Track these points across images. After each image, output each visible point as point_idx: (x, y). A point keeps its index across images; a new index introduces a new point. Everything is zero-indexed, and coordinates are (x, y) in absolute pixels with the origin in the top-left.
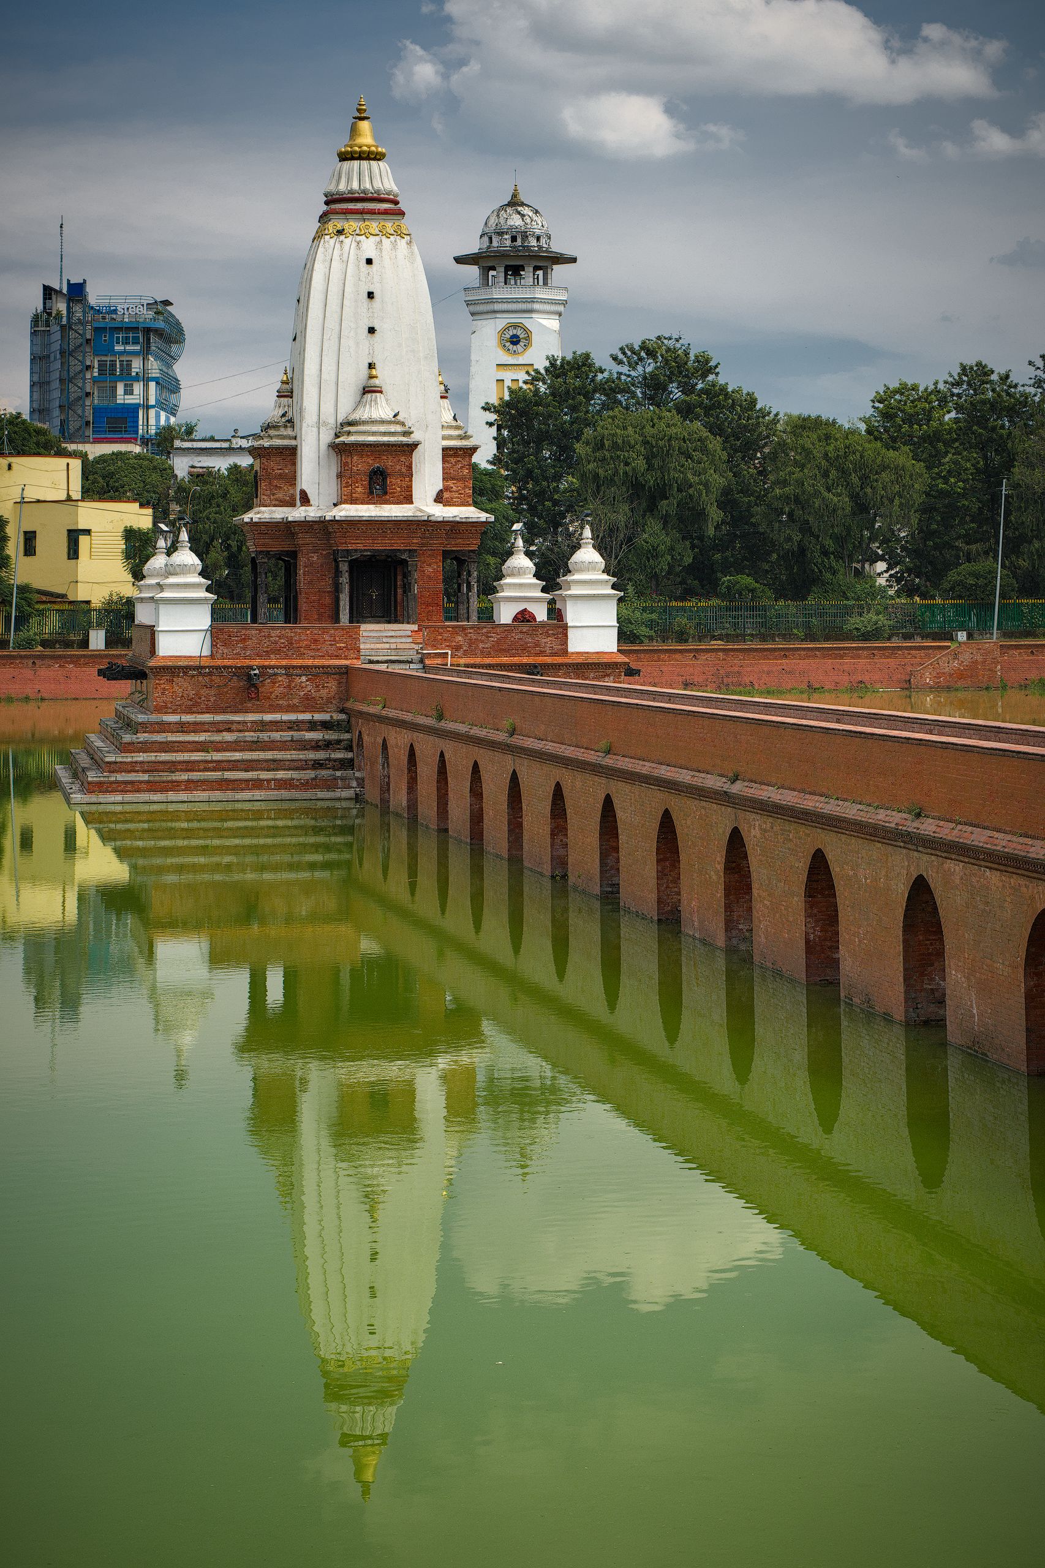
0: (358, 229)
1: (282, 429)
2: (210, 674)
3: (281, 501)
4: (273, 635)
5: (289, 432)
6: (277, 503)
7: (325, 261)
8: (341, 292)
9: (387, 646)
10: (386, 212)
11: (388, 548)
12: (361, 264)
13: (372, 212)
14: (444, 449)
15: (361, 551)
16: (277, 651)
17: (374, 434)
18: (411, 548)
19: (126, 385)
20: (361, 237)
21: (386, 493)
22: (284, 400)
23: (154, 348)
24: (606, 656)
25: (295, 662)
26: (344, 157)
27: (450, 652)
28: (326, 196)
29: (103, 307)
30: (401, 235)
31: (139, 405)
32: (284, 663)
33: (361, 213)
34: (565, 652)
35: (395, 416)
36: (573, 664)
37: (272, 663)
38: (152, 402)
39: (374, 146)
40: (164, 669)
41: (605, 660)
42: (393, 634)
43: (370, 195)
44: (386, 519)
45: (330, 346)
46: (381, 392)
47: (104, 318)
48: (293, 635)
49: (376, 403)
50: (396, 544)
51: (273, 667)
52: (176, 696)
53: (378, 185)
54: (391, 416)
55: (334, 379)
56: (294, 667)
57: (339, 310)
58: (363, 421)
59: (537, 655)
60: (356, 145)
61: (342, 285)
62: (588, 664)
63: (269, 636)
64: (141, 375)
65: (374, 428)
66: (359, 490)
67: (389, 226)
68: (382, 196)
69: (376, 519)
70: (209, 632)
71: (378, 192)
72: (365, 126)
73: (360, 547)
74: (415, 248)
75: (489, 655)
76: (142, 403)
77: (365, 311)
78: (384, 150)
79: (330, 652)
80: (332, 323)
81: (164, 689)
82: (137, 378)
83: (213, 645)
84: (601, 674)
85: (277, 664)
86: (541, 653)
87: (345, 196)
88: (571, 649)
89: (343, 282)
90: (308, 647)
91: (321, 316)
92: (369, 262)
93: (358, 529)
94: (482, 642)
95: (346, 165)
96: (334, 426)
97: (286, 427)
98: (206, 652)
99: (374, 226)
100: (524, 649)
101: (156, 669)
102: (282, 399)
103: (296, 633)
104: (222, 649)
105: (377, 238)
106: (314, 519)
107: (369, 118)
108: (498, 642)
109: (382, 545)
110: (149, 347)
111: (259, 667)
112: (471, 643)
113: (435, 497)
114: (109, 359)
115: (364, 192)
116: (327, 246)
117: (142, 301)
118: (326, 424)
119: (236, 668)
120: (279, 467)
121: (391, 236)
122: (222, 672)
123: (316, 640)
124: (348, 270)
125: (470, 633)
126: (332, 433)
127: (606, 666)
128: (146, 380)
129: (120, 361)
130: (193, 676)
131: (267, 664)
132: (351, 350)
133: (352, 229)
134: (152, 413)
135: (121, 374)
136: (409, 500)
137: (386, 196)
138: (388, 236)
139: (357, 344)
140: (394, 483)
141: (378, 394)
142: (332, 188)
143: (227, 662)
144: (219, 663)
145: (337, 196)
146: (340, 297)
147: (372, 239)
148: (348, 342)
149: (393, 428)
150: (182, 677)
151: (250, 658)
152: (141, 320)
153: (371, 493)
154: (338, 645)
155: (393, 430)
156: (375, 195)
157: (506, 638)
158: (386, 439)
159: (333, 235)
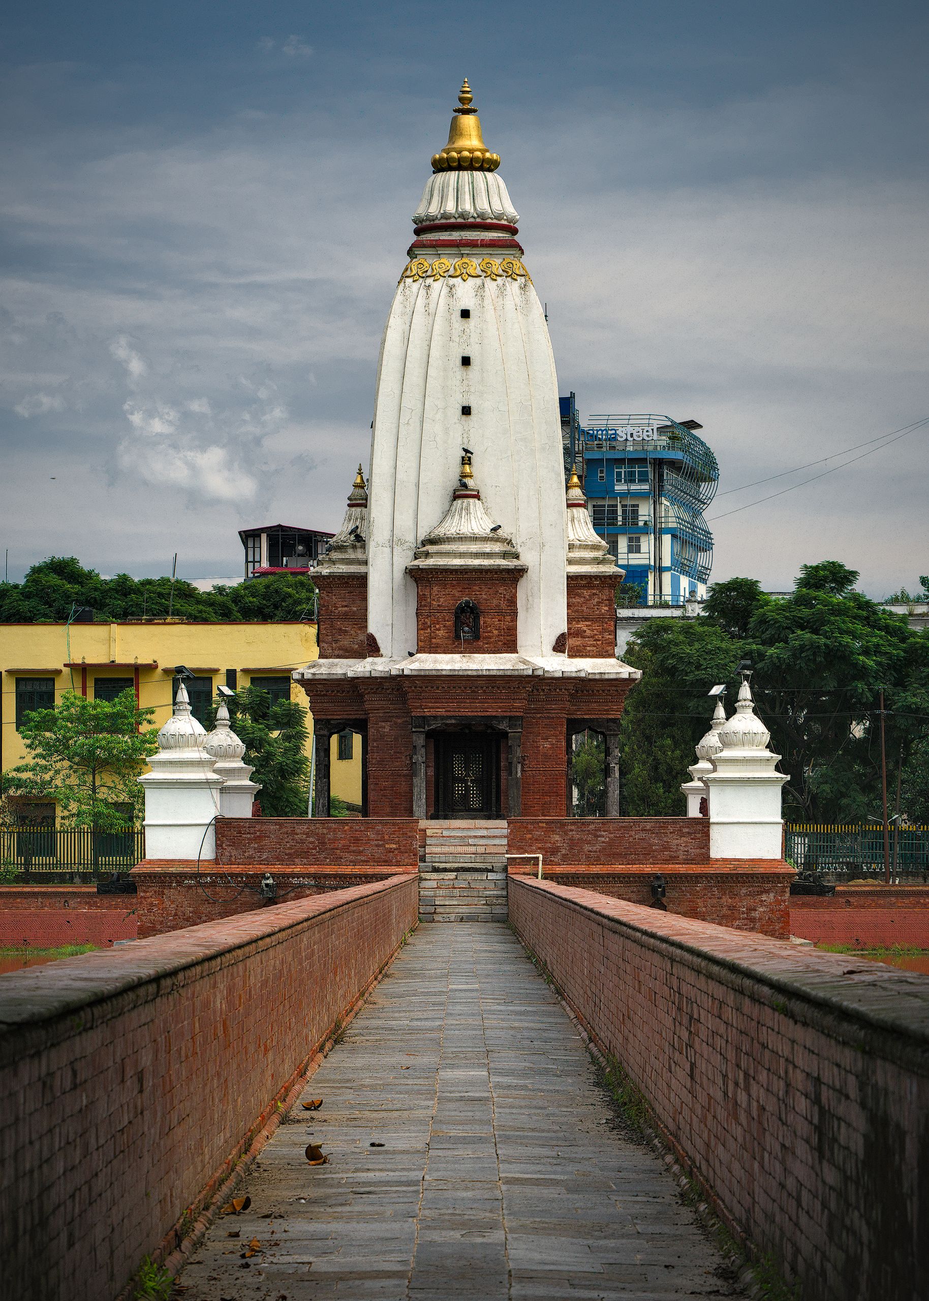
0: (452, 269)
1: (350, 551)
2: (213, 884)
3: (346, 650)
4: (299, 831)
5: (359, 555)
6: (341, 652)
7: (403, 314)
8: (425, 357)
9: (473, 849)
10: (493, 244)
11: (479, 714)
12: (453, 317)
13: (473, 244)
14: (570, 578)
15: (443, 718)
16: (304, 854)
17: (462, 555)
18: (512, 714)
19: (630, 540)
20: (455, 280)
21: (477, 637)
22: (357, 511)
23: (670, 487)
24: (764, 864)
25: (328, 870)
26: (441, 166)
27: (541, 856)
28: (415, 223)
29: (597, 431)
30: (512, 276)
31: (649, 566)
32: (312, 870)
33: (458, 246)
34: (705, 858)
35: (494, 530)
36: (717, 875)
37: (297, 870)
38: (667, 562)
39: (479, 150)
40: (150, 877)
41: (762, 870)
42: (484, 833)
43: (471, 220)
44: (475, 673)
45: (409, 433)
46: (477, 497)
47: (600, 446)
48: (325, 831)
49: (468, 513)
50: (493, 709)
51: (298, 876)
52: (167, 914)
53: (483, 205)
54: (488, 531)
55: (413, 479)
56: (326, 876)
57: (422, 383)
58: (448, 538)
59: (667, 861)
60: (454, 150)
61: (427, 348)
62: (738, 875)
63: (294, 833)
64: (651, 524)
65: (463, 547)
66: (441, 633)
67: (497, 264)
68: (489, 221)
69: (461, 673)
70: (211, 828)
71: (482, 215)
72: (469, 122)
73: (441, 712)
74: (532, 293)
75: (598, 861)
76: (652, 563)
77: (458, 383)
78: (495, 156)
79: (377, 856)
80: (411, 400)
81: (151, 904)
82: (645, 530)
83: (219, 845)
84: (756, 889)
85: (304, 871)
86: (673, 859)
87: (437, 222)
88: (713, 855)
89: (427, 343)
90: (346, 849)
91: (398, 392)
92: (465, 314)
93: (438, 688)
94: (589, 843)
95: (441, 176)
96: (413, 546)
97: (354, 547)
98: (208, 853)
99: (475, 264)
100: (647, 854)
101: (140, 877)
102: (353, 509)
103: (329, 829)
104: (228, 850)
105: (478, 281)
106: (383, 675)
107: (474, 111)
108: (610, 844)
109: (471, 709)
110: (661, 487)
111: (273, 876)
112: (572, 844)
113: (554, 643)
114: (607, 503)
115: (462, 215)
116: (408, 292)
117: (651, 421)
118: (401, 542)
119: (248, 876)
120: (344, 604)
121: (498, 278)
122: (229, 882)
123: (357, 840)
124: (436, 327)
125: (572, 830)
126: (411, 554)
127: (762, 878)
128: (659, 533)
129: (623, 506)
130: (190, 887)
131: (289, 870)
132: (438, 439)
133: (444, 269)
134: (667, 577)
135: (624, 524)
136: (510, 646)
137: (495, 221)
138: (493, 277)
139: (446, 430)
140: (490, 623)
141: (471, 500)
142: (421, 211)
143: (236, 869)
144: (225, 869)
145: (428, 223)
146: (424, 365)
147: (471, 282)
148: (433, 428)
149: (488, 547)
150: (175, 888)
151: (267, 862)
152: (650, 448)
153: (458, 637)
154: (387, 846)
155: (488, 550)
156: (478, 220)
157: (622, 837)
158: (477, 562)
159: (417, 277)
